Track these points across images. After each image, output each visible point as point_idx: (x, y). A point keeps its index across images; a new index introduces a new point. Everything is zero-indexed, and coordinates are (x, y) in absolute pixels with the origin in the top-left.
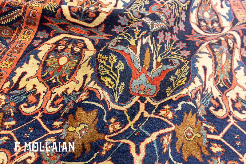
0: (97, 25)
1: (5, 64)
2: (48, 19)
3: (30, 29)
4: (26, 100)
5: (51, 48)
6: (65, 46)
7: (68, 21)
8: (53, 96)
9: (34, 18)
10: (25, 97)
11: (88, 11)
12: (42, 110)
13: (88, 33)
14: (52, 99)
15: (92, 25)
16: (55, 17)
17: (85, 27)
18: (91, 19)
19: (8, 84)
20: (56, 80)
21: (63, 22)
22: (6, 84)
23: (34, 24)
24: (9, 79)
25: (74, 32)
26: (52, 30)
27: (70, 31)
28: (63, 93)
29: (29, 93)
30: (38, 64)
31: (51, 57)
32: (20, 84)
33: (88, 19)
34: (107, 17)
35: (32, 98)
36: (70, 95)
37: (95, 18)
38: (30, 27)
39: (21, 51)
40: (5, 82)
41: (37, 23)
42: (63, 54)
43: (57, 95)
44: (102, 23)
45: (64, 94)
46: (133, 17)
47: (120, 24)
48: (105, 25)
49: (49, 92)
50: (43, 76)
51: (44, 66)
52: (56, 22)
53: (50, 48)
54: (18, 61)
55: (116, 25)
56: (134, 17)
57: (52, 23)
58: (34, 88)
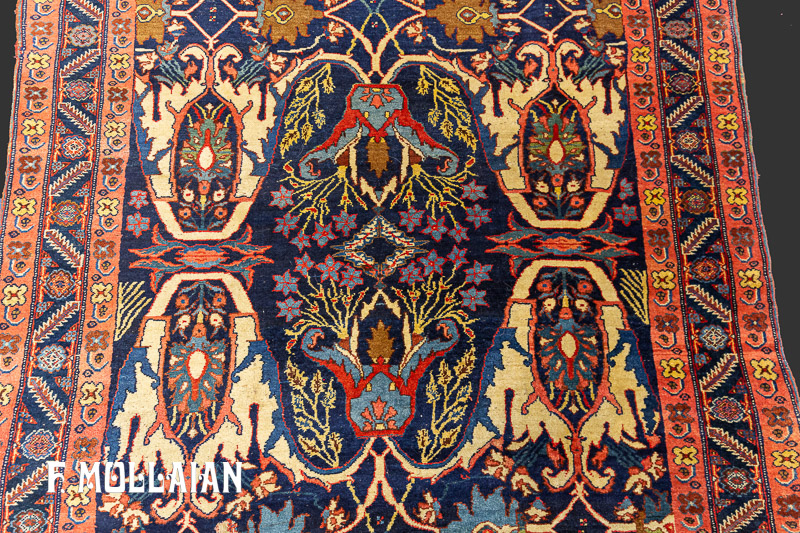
0: (528, 270)
1: (648, 123)
2: (629, 252)
3: (655, 222)
4: (580, 62)
5: (592, 181)
6: (567, 190)
7: (588, 259)
8: (544, 75)
9: (657, 246)
10: (585, 67)
11: (556, 291)
12: (552, 49)
13: (539, 244)
14: (544, 69)
15: (538, 265)
16: (616, 259)
17: (551, 256)
18: (544, 276)
19: (622, 84)
20: (553, 106)
21: (598, 252)
22: (625, 85)
23: (651, 233)
24: (625, 94)
25: (569, 238)
26: (612, 232)
27: (578, 239)
28: (530, 84)
29: (582, 75)
30: (595, 135)
31: (581, 158)
32: (604, 89)
33: (549, 276)
34: (511, 293)
35: (574, 67)
36: (515, 79)
37: (537, 281)
38: (656, 226)
39: (641, 161)
40: (627, 87)
41: (647, 239)
42: (561, 168)
43: (538, 77)
44: (519, 276)
45: (527, 81)
46: (455, 316)
47: (479, 288)
48: (510, 274)
49: (554, 81)
50: (575, 111)
51: (583, 133)
52: (611, 250)
53: (593, 178)
54: (631, 134)
55: (487, 281)
56: (452, 318)
57: (618, 246)
58: (578, 85)
